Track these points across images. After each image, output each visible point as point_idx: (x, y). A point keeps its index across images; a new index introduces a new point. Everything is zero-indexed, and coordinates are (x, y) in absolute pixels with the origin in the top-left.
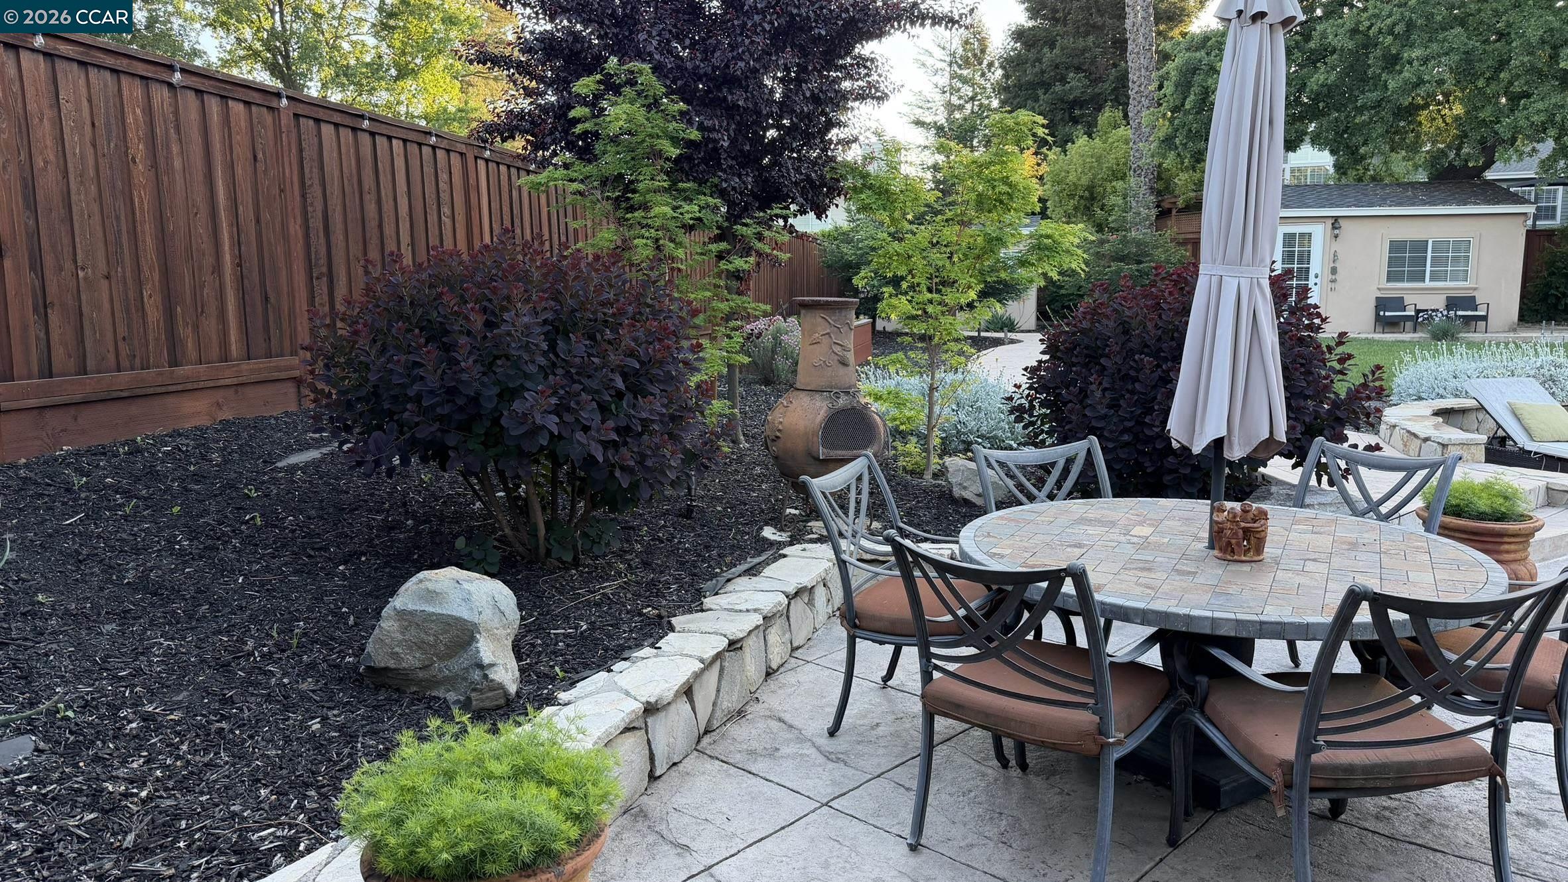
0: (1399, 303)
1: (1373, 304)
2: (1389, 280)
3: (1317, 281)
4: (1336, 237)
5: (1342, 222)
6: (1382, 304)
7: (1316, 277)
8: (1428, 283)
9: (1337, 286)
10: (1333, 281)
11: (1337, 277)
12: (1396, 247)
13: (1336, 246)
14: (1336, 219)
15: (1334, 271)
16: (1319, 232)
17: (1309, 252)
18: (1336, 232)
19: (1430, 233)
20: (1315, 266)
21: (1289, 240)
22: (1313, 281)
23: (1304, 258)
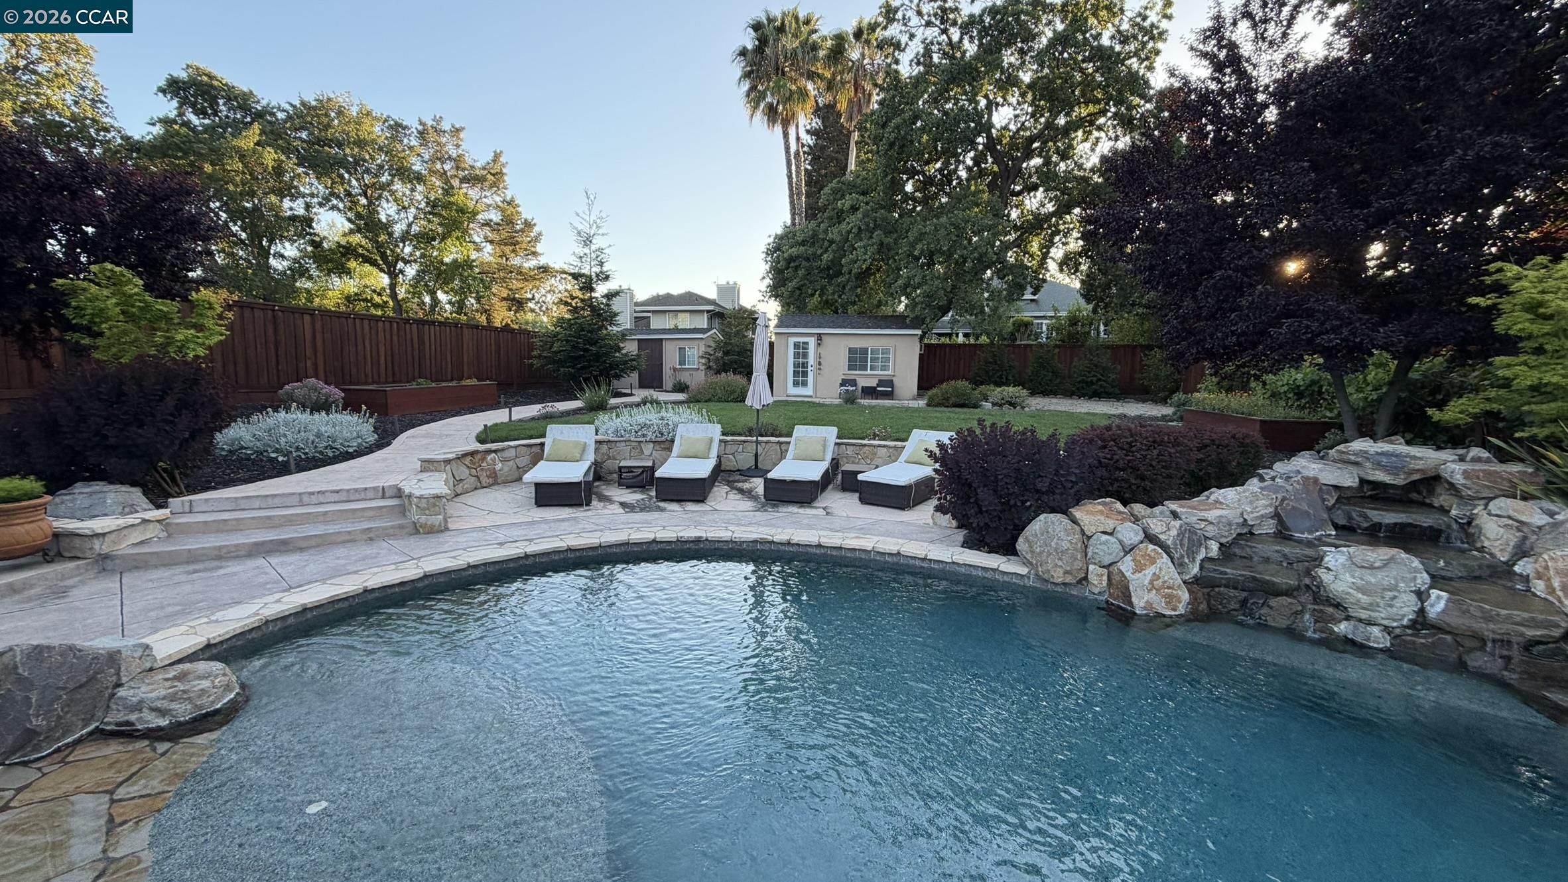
0: (853, 383)
1: (840, 382)
2: (848, 369)
3: (813, 369)
4: (820, 345)
5: (823, 337)
6: (843, 382)
7: (811, 366)
8: (869, 372)
9: (820, 372)
10: (819, 370)
11: (820, 367)
12: (851, 351)
13: (819, 350)
14: (819, 334)
15: (820, 364)
16: (812, 341)
17: (807, 353)
18: (820, 342)
19: (870, 344)
20: (811, 360)
21: (797, 346)
22: (810, 368)
23: (805, 356)
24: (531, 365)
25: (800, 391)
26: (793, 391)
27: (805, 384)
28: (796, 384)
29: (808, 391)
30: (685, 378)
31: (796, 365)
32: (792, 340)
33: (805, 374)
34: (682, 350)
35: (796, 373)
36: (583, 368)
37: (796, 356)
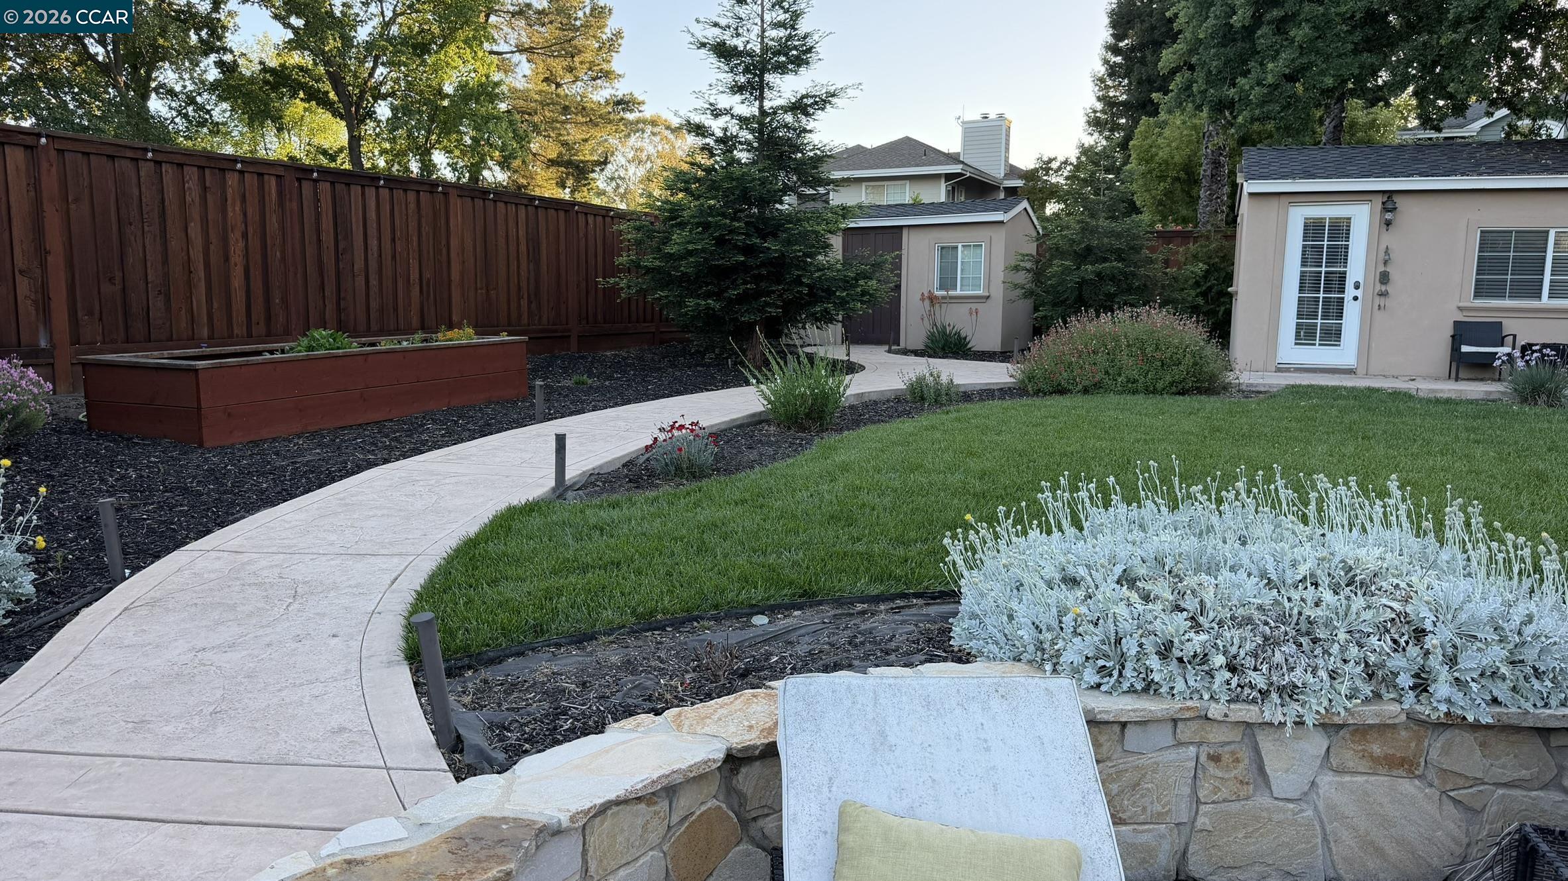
0: (1492, 332)
1: (1449, 331)
2: (1478, 294)
3: (1359, 293)
4: (1388, 223)
5: (1400, 201)
6: (1462, 332)
7: (1357, 286)
8: (1545, 301)
9: (1388, 302)
10: (1383, 294)
11: (1389, 288)
12: (1494, 240)
13: (1388, 239)
14: (1390, 194)
15: (1384, 278)
16: (1361, 217)
17: (1347, 247)
18: (1388, 216)
19: (1554, 219)
20: (1357, 268)
21: (1313, 229)
22: (1350, 291)
23: (1339, 255)
24: (614, 291)
25: (1318, 355)
26: (1291, 352)
27: (1333, 336)
28: (1304, 335)
29: (1345, 354)
30: (956, 319)
31: (1308, 283)
32: (1298, 216)
33: (1336, 309)
34: (948, 252)
35: (1305, 309)
36: (743, 298)
37: (1310, 255)
